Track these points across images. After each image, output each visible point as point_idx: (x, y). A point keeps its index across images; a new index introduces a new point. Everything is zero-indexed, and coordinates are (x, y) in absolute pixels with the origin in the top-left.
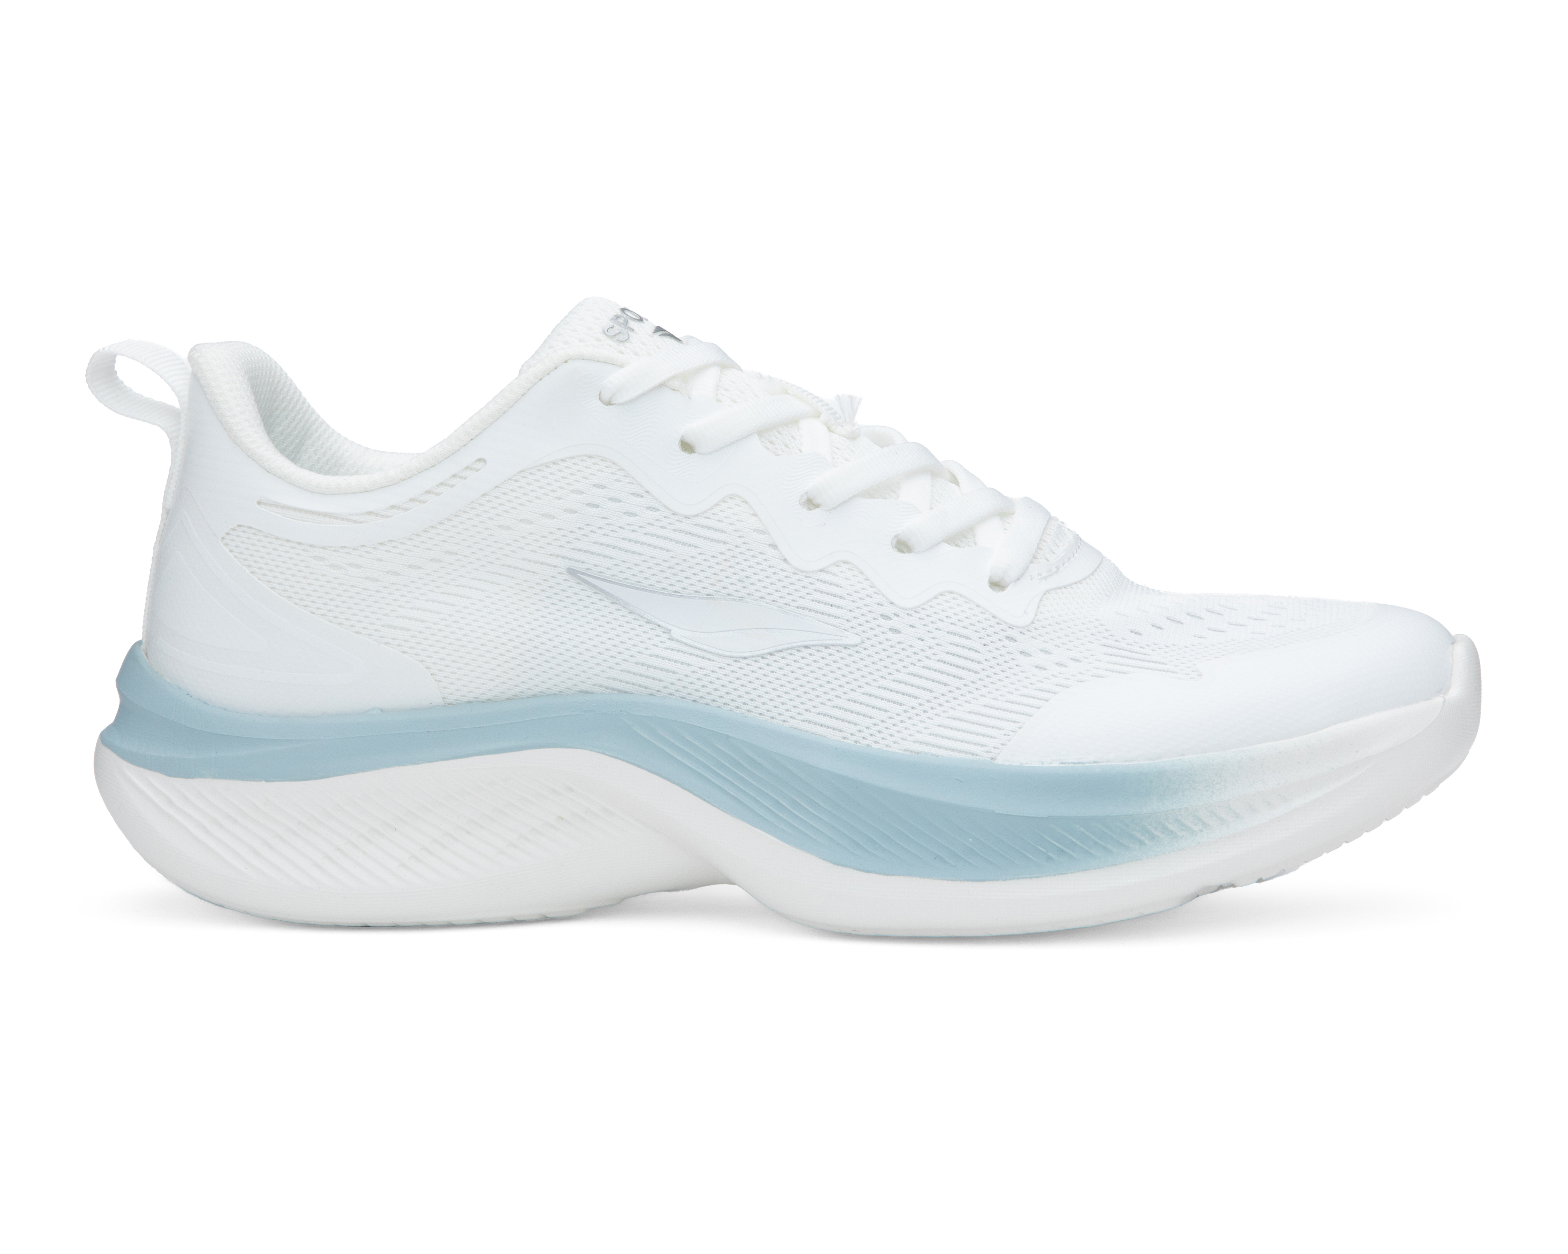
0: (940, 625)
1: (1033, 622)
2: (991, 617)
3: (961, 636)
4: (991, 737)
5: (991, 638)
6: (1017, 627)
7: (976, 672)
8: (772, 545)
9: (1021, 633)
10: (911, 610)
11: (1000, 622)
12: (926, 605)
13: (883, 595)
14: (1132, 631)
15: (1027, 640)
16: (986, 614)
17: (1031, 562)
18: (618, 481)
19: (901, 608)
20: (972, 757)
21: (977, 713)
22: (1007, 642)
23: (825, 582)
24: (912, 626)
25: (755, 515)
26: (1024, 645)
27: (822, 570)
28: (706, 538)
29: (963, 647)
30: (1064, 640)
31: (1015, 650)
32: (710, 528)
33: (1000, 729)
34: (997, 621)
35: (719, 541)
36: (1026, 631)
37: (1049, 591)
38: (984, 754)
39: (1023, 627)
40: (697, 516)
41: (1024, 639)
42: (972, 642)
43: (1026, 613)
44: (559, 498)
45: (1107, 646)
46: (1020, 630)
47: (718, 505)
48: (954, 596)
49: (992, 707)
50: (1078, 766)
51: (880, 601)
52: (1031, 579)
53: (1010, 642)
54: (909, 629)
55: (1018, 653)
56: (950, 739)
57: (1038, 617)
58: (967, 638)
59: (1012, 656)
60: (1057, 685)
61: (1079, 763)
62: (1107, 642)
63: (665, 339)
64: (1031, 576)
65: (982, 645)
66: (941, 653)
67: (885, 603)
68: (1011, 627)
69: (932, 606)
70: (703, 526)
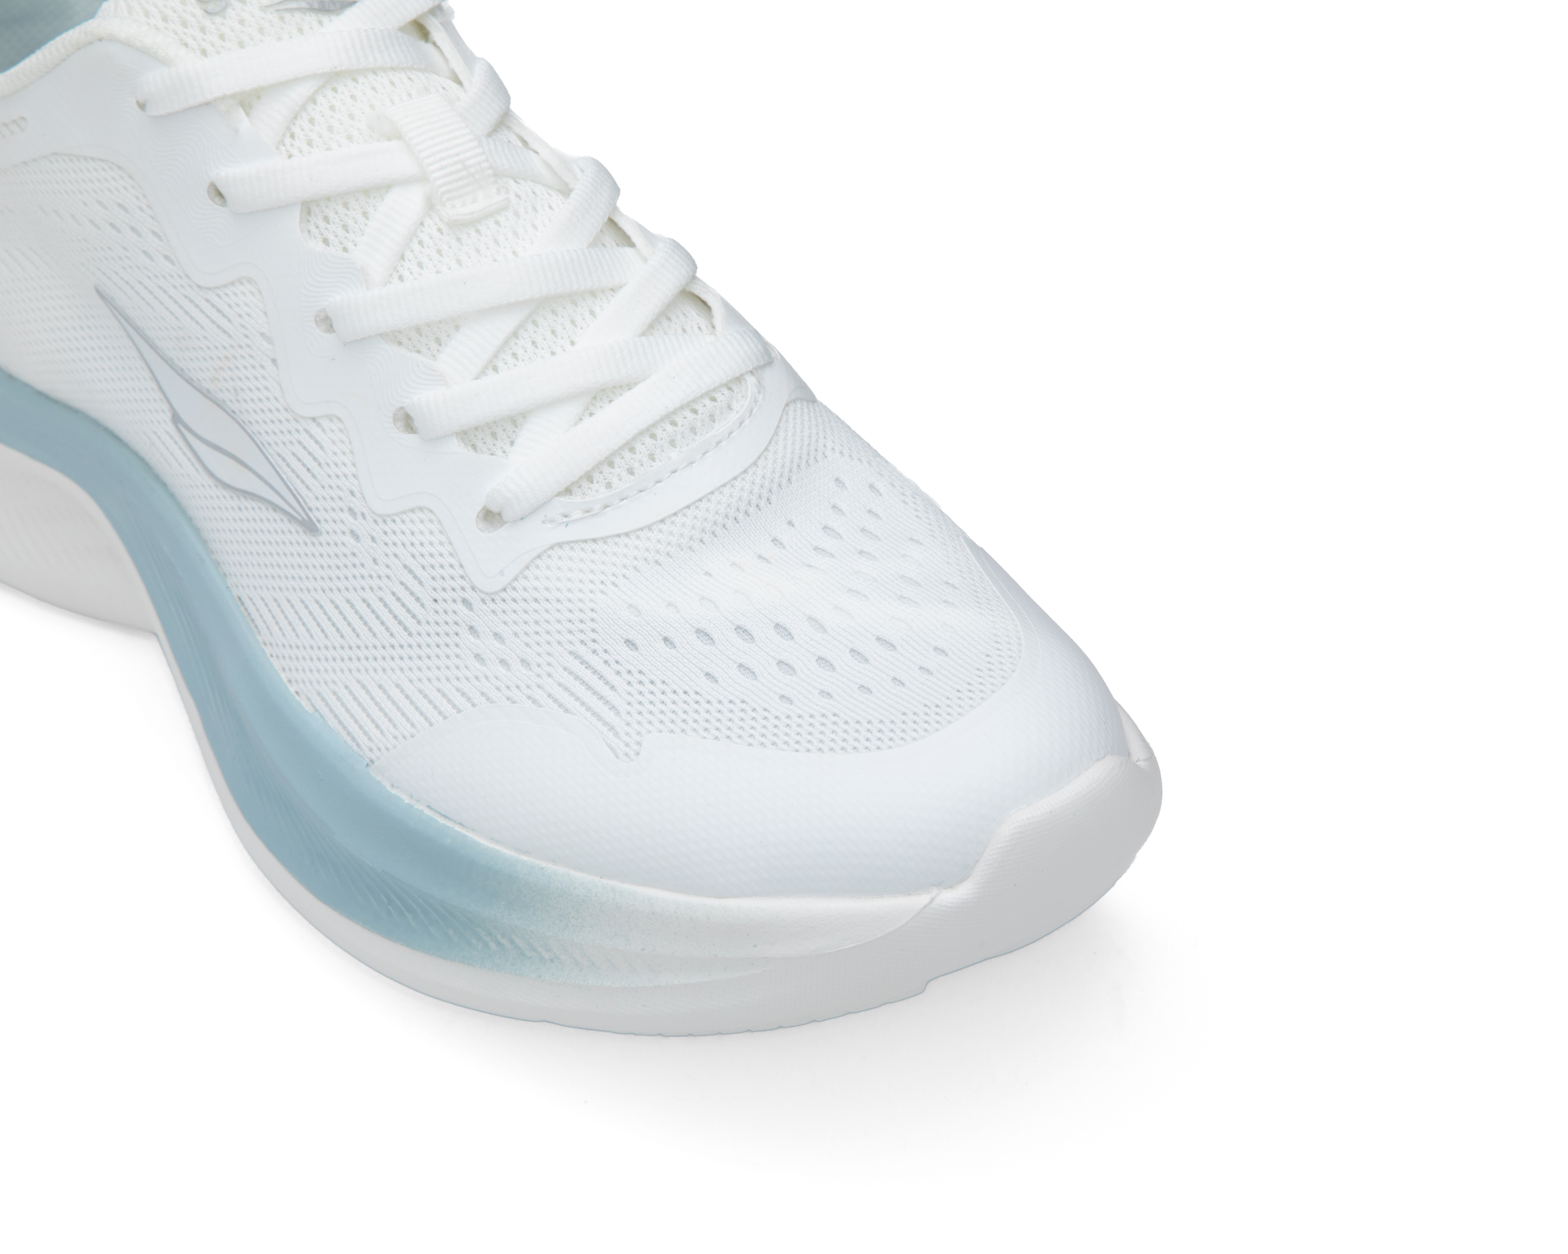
0: (400, 550)
1: (504, 590)
2: (457, 564)
3: (415, 577)
4: (382, 732)
5: (445, 593)
6: (481, 591)
7: (410, 634)
8: (274, 361)
9: (483, 601)
10: (379, 516)
11: (465, 576)
12: (398, 516)
13: (359, 482)
14: (628, 642)
15: (484, 614)
16: (454, 558)
17: (559, 494)
18: (141, 209)
19: (370, 509)
20: (355, 748)
21: (385, 692)
22: (460, 608)
23: (311, 436)
24: (373, 539)
25: (265, 314)
26: (478, 618)
27: (314, 419)
28: (213, 322)
29: (412, 594)
30: (530, 629)
31: (464, 622)
32: (219, 311)
33: (395, 726)
34: (462, 573)
35: (225, 332)
36: (489, 599)
37: (560, 545)
38: (367, 752)
39: (487, 594)
40: (209, 289)
41: (482, 611)
42: (424, 590)
43: (502, 575)
44: (85, 204)
45: (577, 657)
46: (483, 596)
47: (232, 284)
48: (432, 517)
49: (402, 691)
50: (441, 821)
51: (355, 489)
52: (544, 522)
53: (464, 608)
54: (369, 540)
55: (467, 628)
56: (347, 710)
57: (515, 584)
58: (421, 583)
59: (458, 629)
60: (482, 694)
61: (445, 817)
62: (582, 650)
63: (287, 16)
64: (546, 516)
65: (431, 600)
66: (387, 590)
67: (358, 494)
68: (473, 588)
69: (403, 522)
70: (213, 306)
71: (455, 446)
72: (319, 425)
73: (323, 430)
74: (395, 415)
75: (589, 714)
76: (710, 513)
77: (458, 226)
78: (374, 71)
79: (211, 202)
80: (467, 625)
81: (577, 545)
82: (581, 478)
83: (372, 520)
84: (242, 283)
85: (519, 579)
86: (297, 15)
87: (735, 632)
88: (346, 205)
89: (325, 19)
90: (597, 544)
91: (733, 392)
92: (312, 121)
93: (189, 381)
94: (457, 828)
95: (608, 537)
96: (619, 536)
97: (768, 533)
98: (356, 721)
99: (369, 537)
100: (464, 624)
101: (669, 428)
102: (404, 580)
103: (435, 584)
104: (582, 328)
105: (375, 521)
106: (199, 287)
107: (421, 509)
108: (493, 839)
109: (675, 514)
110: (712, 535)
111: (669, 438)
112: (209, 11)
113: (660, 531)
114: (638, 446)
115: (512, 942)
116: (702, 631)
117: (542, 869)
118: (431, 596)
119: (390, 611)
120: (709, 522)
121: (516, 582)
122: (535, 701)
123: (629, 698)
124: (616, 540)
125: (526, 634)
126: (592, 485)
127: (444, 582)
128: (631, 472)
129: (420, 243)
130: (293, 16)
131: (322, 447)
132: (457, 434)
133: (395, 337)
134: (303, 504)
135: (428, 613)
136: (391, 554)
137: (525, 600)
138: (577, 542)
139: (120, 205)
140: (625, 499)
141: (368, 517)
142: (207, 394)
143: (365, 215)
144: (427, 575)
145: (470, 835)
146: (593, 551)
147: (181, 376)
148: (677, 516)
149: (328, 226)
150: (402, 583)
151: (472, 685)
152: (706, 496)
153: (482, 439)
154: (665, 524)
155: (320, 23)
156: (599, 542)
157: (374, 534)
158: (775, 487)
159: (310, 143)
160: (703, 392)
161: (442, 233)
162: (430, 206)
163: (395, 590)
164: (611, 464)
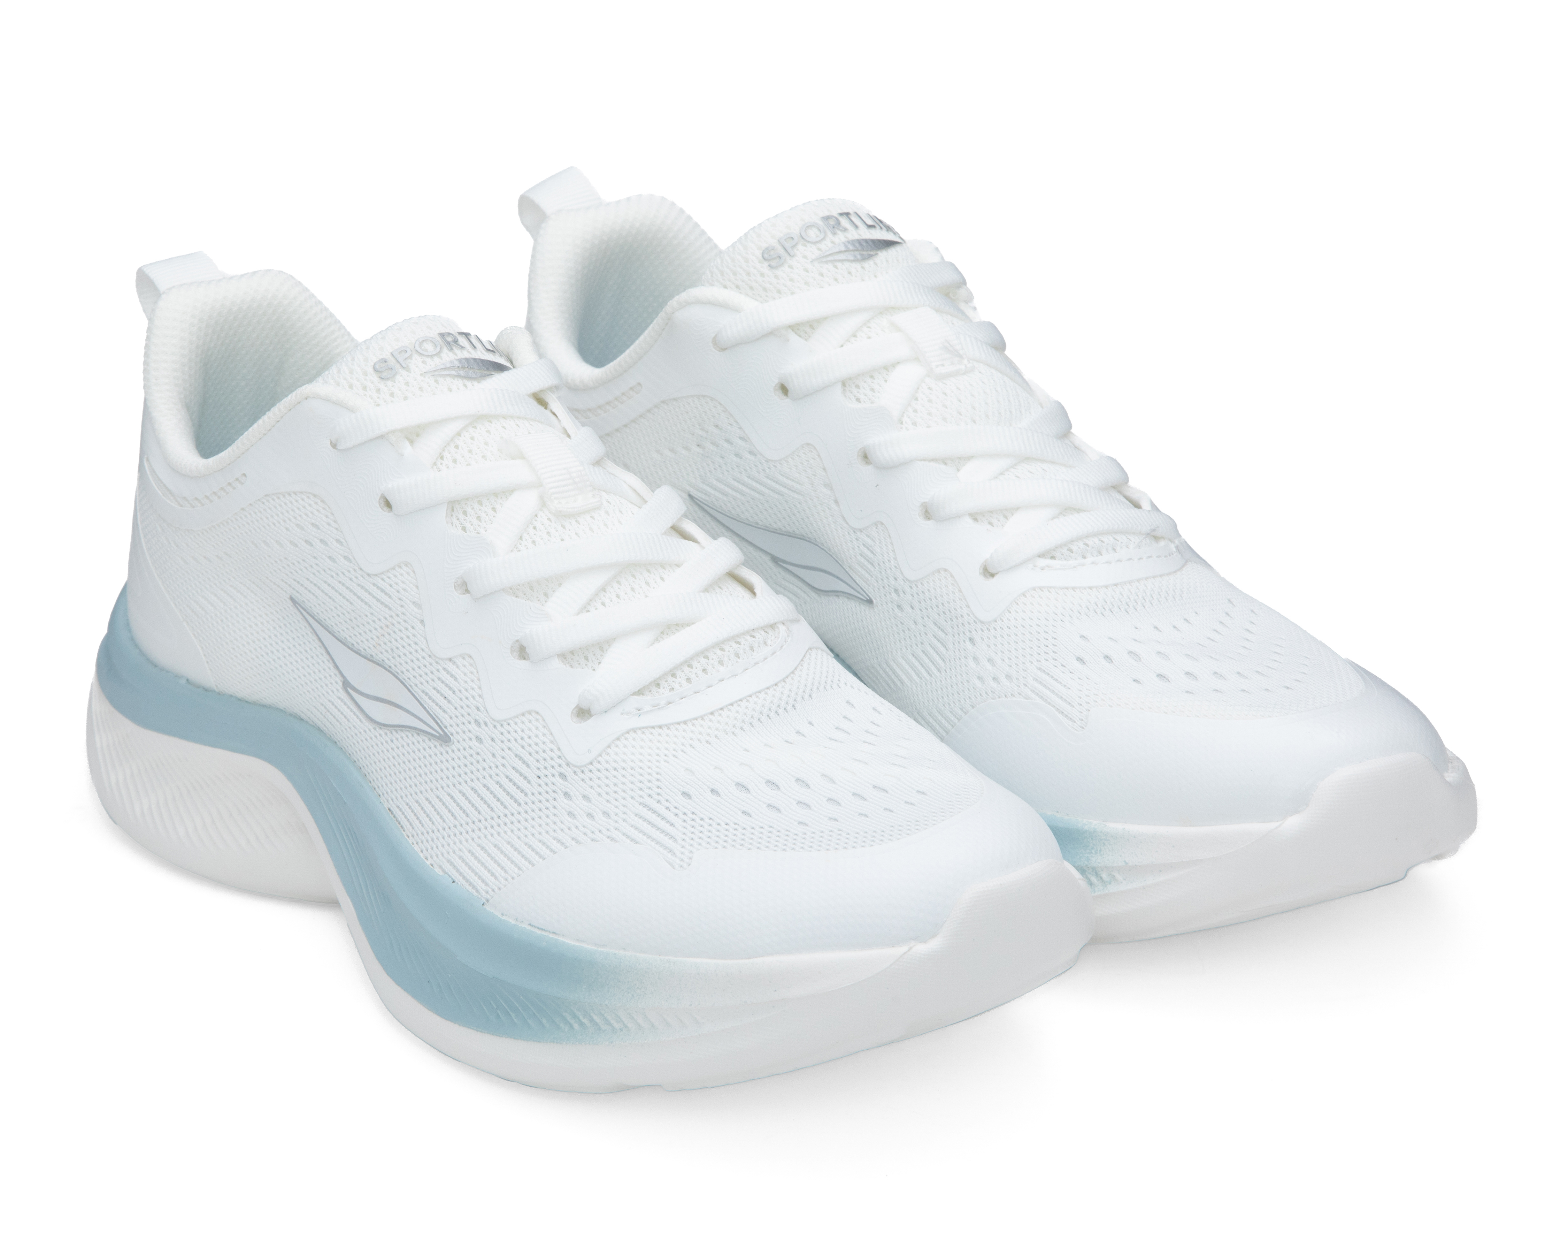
0: (512, 745)
1: (591, 763)
2: (556, 748)
3: (524, 762)
4: (496, 878)
5: (546, 771)
6: (574, 766)
7: (519, 804)
8: (422, 622)
9: (575, 772)
10: (498, 722)
11: (562, 756)
12: (512, 720)
13: (483, 700)
14: (684, 794)
15: (576, 782)
16: (554, 744)
17: (634, 694)
18: (329, 524)
19: (491, 718)
20: (475, 893)
21: (499, 849)
22: (558, 780)
23: (448, 672)
24: (493, 740)
25: (417, 587)
26: (571, 786)
27: (450, 660)
28: (378, 600)
29: (521, 775)
30: (610, 790)
31: (560, 790)
32: (382, 591)
33: (506, 871)
34: (560, 754)
35: (386, 606)
36: (580, 771)
37: (634, 730)
38: (484, 894)
39: (578, 767)
40: (376, 575)
41: (574, 780)
42: (530, 771)
43: (590, 752)
44: (287, 529)
45: (645, 806)
46: (575, 769)
47: (394, 569)
48: (538, 717)
49: (512, 846)
50: (539, 932)
51: (480, 705)
52: (622, 714)
53: (561, 780)
54: (490, 741)
55: (562, 794)
56: (470, 868)
57: (600, 759)
58: (528, 766)
59: (555, 795)
60: (573, 839)
61: (542, 929)
62: (649, 801)
63: (441, 380)
64: (624, 710)
65: (536, 777)
66: (502, 775)
67: (482, 709)
68: (568, 765)
69: (516, 724)
70: (378, 588)
71: (557, 663)
72: (454, 663)
73: (458, 667)
74: (512, 647)
75: (653, 844)
76: (748, 710)
77: (562, 516)
78: (505, 417)
79: (381, 510)
80: (562, 792)
81: (646, 730)
82: (650, 684)
83: (492, 726)
84: (400, 567)
85: (603, 755)
86: (449, 379)
87: (765, 784)
88: (480, 503)
89: (469, 383)
90: (663, 729)
91: (769, 634)
92: (457, 447)
93: (357, 652)
94: (551, 936)
95: (671, 724)
96: (679, 723)
97: (793, 727)
98: (476, 874)
99: (489, 739)
100: (560, 792)
101: (719, 652)
102: (515, 765)
103: (539, 765)
104: (654, 588)
105: (495, 727)
106: (369, 575)
107: (530, 713)
108: (578, 940)
109: (722, 709)
110: (750, 725)
111: (719, 659)
112: (383, 377)
113: (711, 720)
114: (695, 664)
115: (592, 1020)
116: (740, 784)
117: (615, 954)
118: (535, 774)
119: (504, 790)
120: (748, 716)
121: (600, 757)
122: (613, 839)
123: (684, 830)
124: (677, 726)
125: (607, 793)
126: (659, 690)
127: (546, 763)
128: (689, 680)
129: (535, 528)
130: (445, 380)
131: (456, 679)
132: (559, 656)
133: (513, 590)
134: (440, 724)
135: (533, 787)
136: (506, 748)
137: (607, 770)
138: (647, 728)
139: (313, 524)
140: (684, 698)
141: (489, 724)
142: (370, 659)
143: (494, 509)
144: (532, 759)
145: (561, 939)
146: (660, 735)
147: (351, 649)
148: (723, 711)
149: (466, 518)
150: (513, 768)
151: (565, 834)
152: (745, 698)
153: (578, 661)
154: (714, 716)
155: (465, 385)
156: (664, 728)
157: (494, 736)
158: (799, 699)
159: (455, 461)
160: (745, 629)
161: (551, 521)
162: (543, 504)
163: (508, 774)
164: (674, 675)
